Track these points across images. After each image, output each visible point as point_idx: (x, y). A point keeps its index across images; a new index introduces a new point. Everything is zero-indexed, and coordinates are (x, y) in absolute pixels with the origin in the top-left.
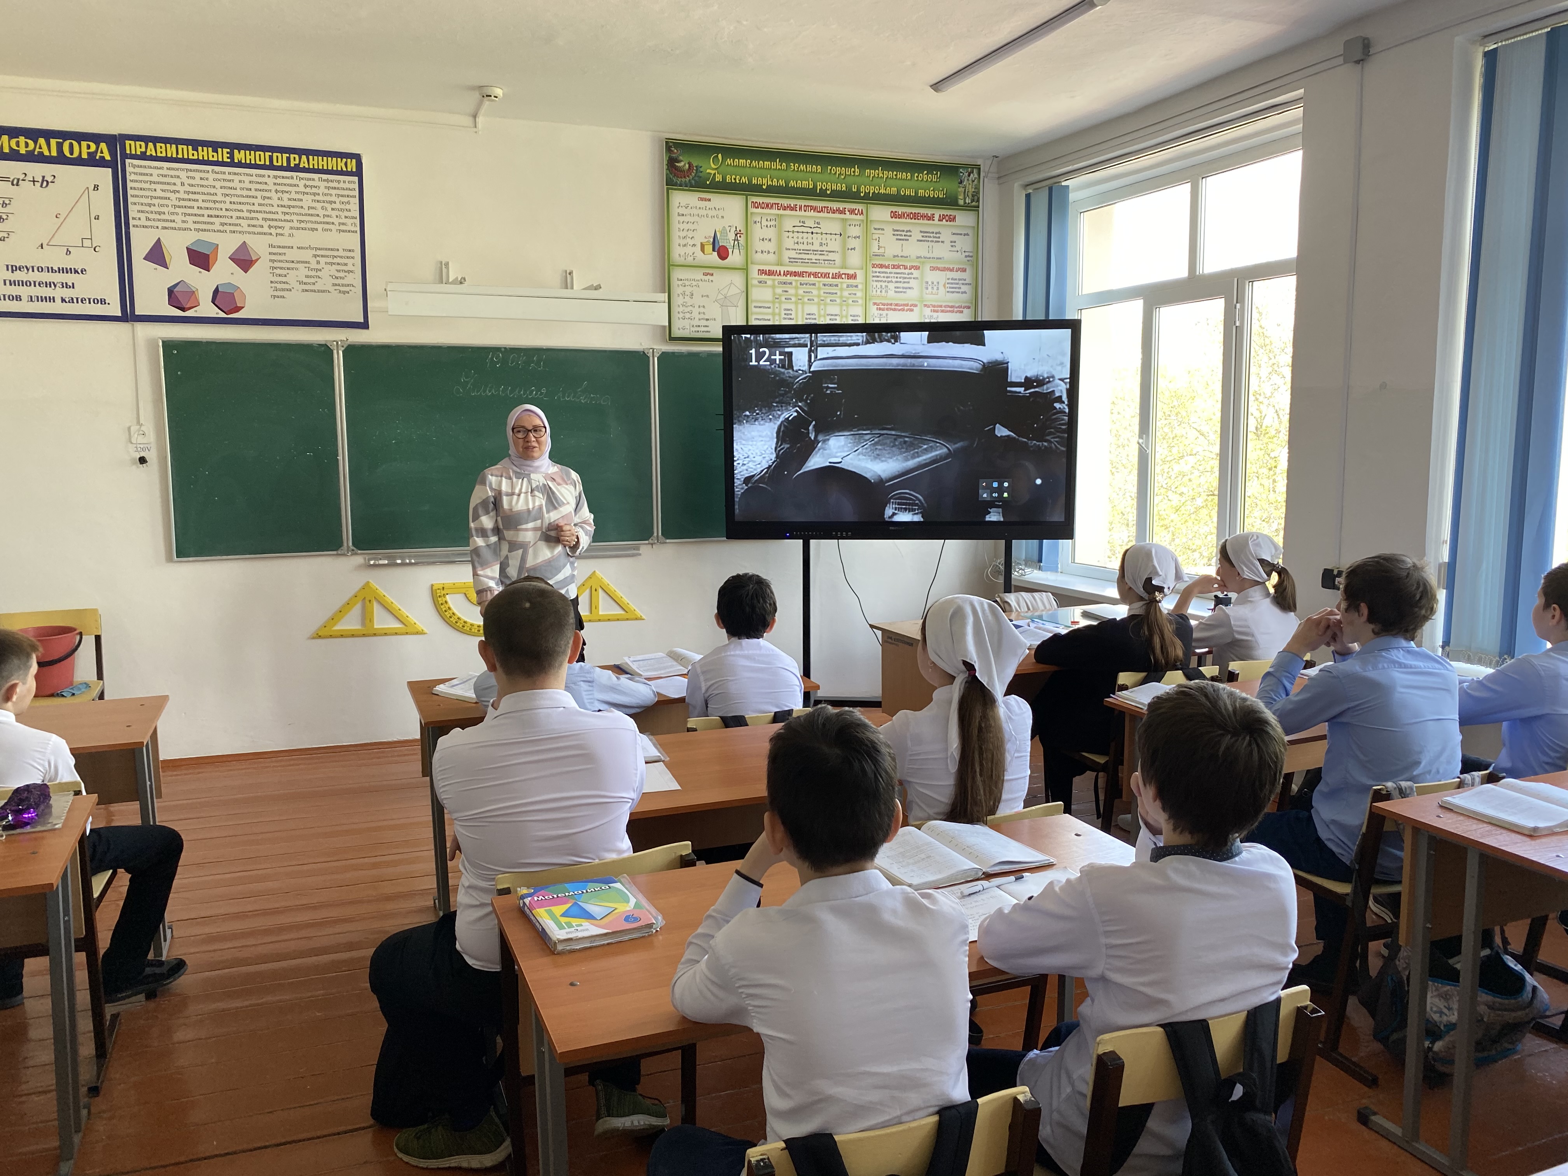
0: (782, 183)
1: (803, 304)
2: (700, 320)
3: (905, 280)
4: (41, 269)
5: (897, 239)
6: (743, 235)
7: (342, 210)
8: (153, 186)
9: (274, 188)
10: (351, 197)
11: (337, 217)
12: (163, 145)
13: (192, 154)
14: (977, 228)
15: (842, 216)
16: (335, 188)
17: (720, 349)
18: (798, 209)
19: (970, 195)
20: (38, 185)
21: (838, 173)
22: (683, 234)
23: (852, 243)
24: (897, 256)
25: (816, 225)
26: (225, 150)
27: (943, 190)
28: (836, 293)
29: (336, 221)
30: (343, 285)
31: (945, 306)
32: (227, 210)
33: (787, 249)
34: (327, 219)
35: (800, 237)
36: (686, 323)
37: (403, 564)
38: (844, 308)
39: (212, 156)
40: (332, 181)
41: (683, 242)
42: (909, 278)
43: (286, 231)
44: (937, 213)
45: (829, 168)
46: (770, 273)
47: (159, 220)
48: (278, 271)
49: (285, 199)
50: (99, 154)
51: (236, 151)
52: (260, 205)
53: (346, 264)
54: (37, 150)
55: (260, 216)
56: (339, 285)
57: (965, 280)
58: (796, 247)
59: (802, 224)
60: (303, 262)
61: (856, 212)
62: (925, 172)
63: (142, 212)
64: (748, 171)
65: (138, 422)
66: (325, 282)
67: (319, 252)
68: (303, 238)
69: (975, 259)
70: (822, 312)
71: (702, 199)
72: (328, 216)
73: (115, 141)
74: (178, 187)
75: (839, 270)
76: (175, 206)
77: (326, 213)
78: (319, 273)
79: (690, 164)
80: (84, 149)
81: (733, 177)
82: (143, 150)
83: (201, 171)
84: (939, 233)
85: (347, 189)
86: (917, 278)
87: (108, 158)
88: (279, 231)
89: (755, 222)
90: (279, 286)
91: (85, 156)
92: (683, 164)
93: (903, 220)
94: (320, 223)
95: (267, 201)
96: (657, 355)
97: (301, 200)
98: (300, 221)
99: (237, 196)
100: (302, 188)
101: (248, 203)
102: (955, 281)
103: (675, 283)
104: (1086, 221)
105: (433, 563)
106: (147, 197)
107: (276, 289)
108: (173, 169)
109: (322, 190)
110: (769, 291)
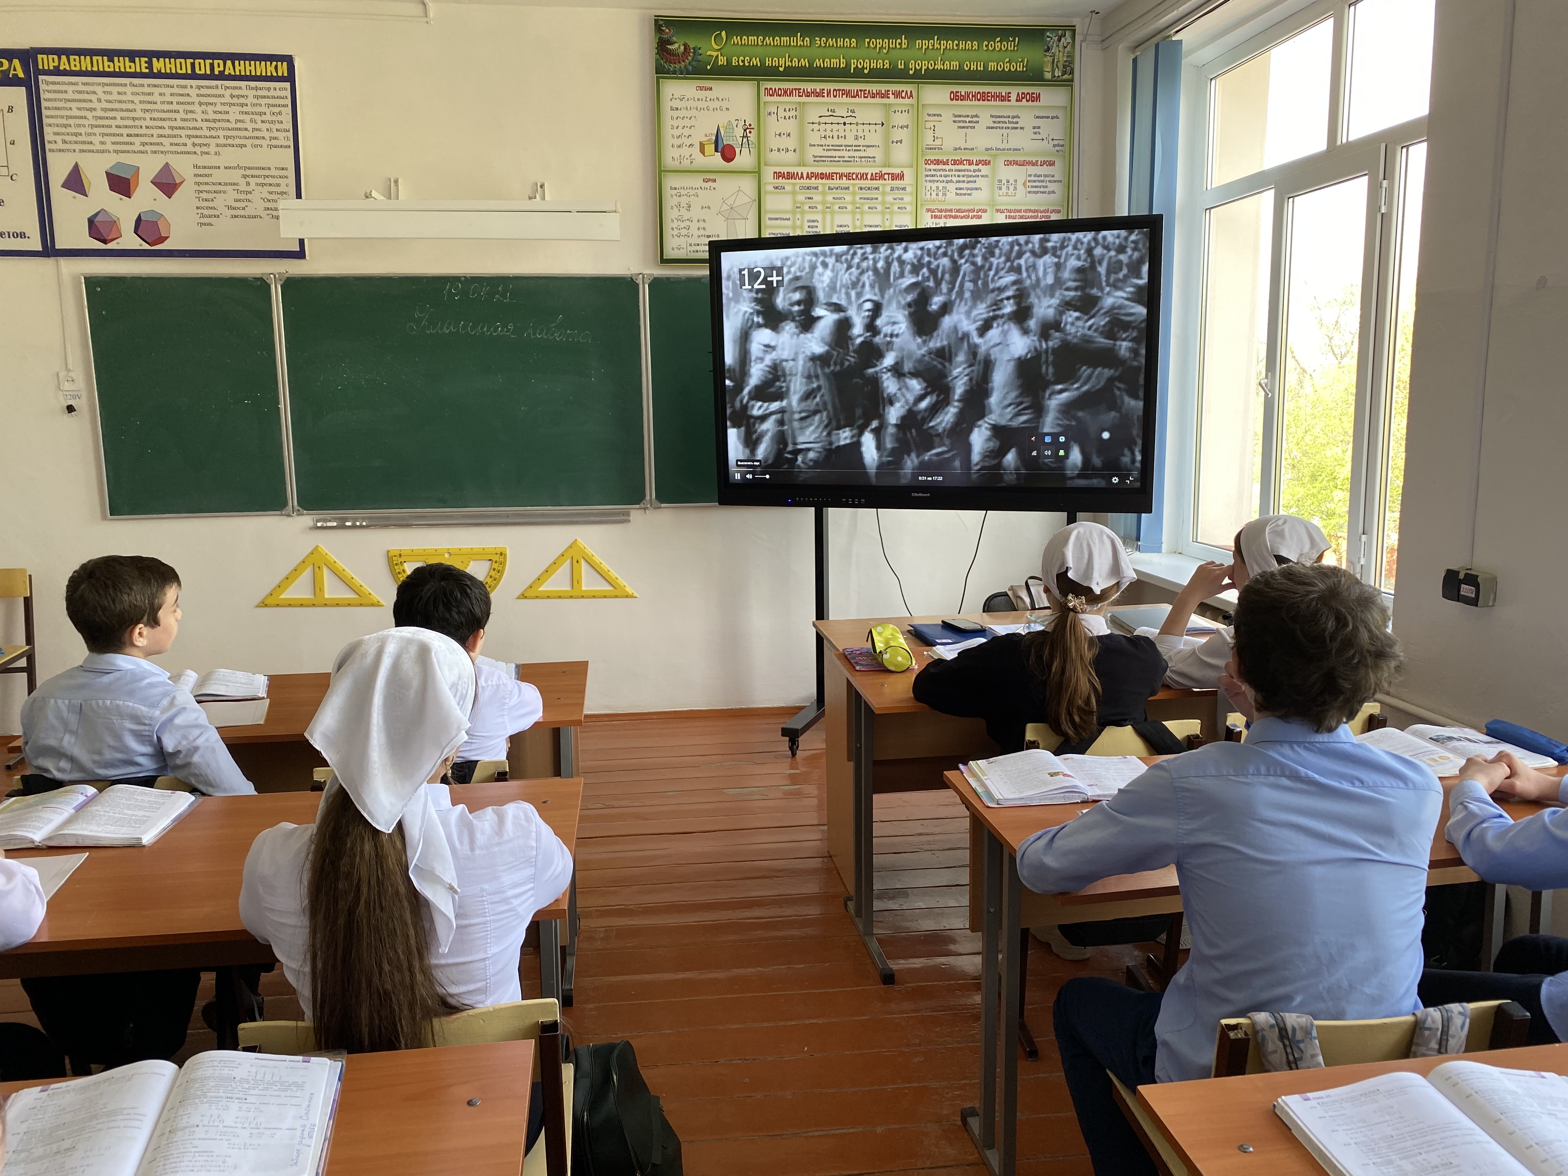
0: (804, 63)
1: (833, 213)
2: (699, 237)
3: (970, 179)
5: (960, 127)
6: (753, 130)
7: (272, 122)
8: (68, 105)
9: (197, 100)
10: (283, 106)
11: (268, 130)
12: (77, 57)
13: (108, 66)
14: (1071, 107)
15: (885, 100)
16: (265, 97)
17: (708, 273)
18: (825, 94)
19: (1061, 67)
21: (878, 46)
22: (676, 132)
23: (898, 134)
24: (960, 149)
25: (850, 114)
26: (144, 59)
27: (1022, 61)
28: (877, 199)
29: (267, 135)
30: (276, 209)
31: (1025, 211)
32: (147, 127)
33: (810, 145)
34: (256, 134)
35: (828, 130)
36: (682, 241)
37: (354, 527)
38: (887, 216)
39: (130, 67)
40: (260, 89)
41: (677, 142)
42: (975, 176)
43: (213, 149)
44: (1015, 91)
45: (867, 40)
46: (790, 176)
47: (76, 143)
48: (204, 195)
49: (210, 112)
50: (12, 72)
51: (154, 60)
52: (182, 120)
53: (278, 185)
55: (182, 132)
56: (271, 209)
57: (1053, 176)
58: (823, 142)
59: (830, 113)
60: (231, 184)
61: (904, 94)
62: (998, 39)
63: (59, 134)
65: (67, 368)
66: (257, 206)
67: (248, 172)
68: (230, 156)
69: (1067, 148)
70: (858, 220)
71: (701, 88)
72: (257, 130)
73: (28, 56)
74: (95, 105)
75: (881, 169)
76: (92, 126)
77: (256, 126)
78: (249, 196)
79: (685, 45)
81: (742, 58)
82: (56, 64)
83: (118, 85)
84: (1018, 117)
85: (278, 97)
86: (987, 176)
87: (21, 75)
88: (205, 149)
89: (770, 114)
90: (206, 212)
93: (968, 103)
94: (250, 138)
95: (190, 116)
96: (647, 281)
97: (228, 113)
98: (227, 137)
99: (158, 111)
100: (227, 99)
101: (170, 119)
102: (1040, 179)
103: (667, 193)
104: (1218, 90)
105: (386, 526)
106: (62, 117)
107: (203, 216)
108: (89, 84)
109: (251, 100)
110: (789, 198)
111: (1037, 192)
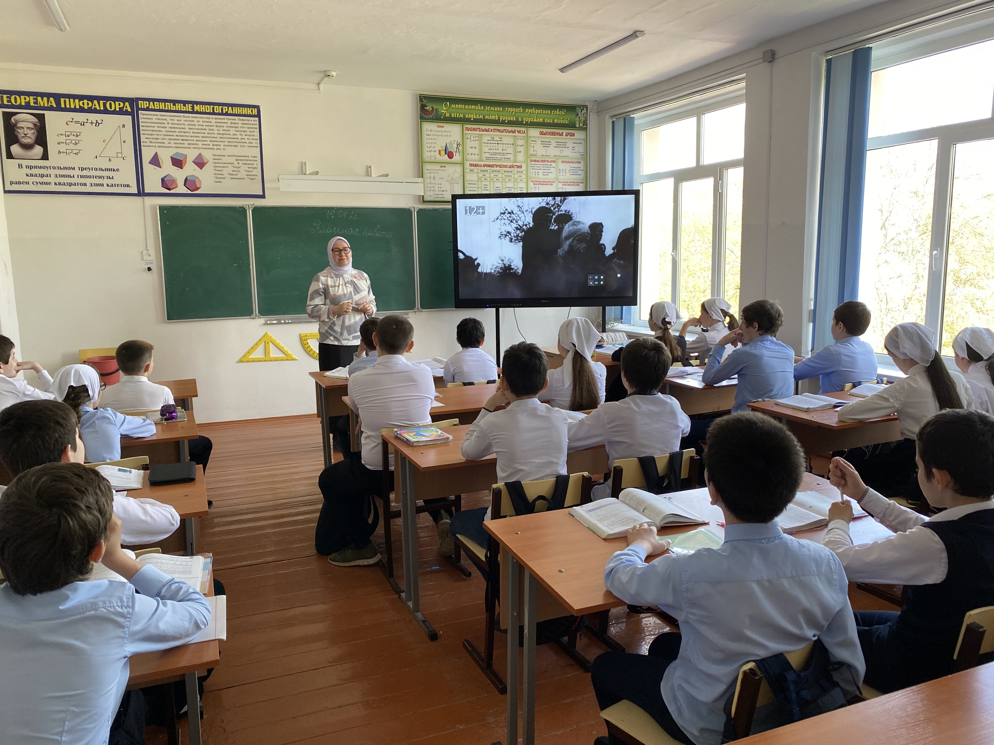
0: (481, 117)
1: (494, 182)
2: (439, 191)
3: (548, 168)
4: (96, 169)
5: (543, 146)
6: (461, 145)
7: (250, 135)
8: (153, 125)
9: (215, 124)
10: (255, 128)
11: (248, 139)
12: (158, 103)
13: (173, 108)
14: (586, 140)
15: (514, 134)
16: (246, 124)
17: (448, 207)
18: (490, 131)
19: (582, 122)
20: (94, 125)
21: (511, 111)
22: (429, 145)
24: (544, 155)
25: (500, 139)
26: (190, 105)
27: (568, 119)
28: (511, 176)
29: (248, 141)
30: (251, 175)
31: (570, 182)
32: (191, 136)
33: (484, 153)
34: (243, 141)
35: (491, 146)
36: (432, 193)
37: (285, 323)
38: (516, 184)
39: (183, 108)
40: (245, 120)
41: (429, 150)
42: (550, 167)
43: (222, 147)
44: (565, 132)
45: (507, 108)
46: (476, 165)
47: (156, 143)
48: (218, 169)
49: (221, 130)
50: (125, 108)
51: (195, 106)
52: (208, 133)
53: (253, 164)
54: (93, 107)
55: (208, 139)
56: (249, 175)
57: (580, 168)
58: (490, 151)
59: (492, 139)
60: (230, 163)
61: (521, 132)
62: (558, 110)
63: (148, 138)
64: (463, 111)
65: (147, 249)
66: (242, 174)
67: (239, 158)
68: (230, 151)
69: (585, 156)
70: (504, 186)
71: (439, 127)
72: (243, 139)
73: (132, 101)
74: (166, 125)
75: (513, 163)
76: (165, 135)
77: (242, 137)
78: (239, 169)
79: (432, 107)
80: (117, 106)
81: (456, 114)
82: (148, 105)
83: (178, 116)
84: (566, 143)
85: (253, 124)
86: (554, 167)
87: (129, 110)
88: (218, 147)
89: (467, 138)
90: (219, 176)
91: (117, 109)
92: (429, 108)
93: (547, 136)
94: (239, 142)
95: (211, 132)
96: (416, 210)
97: (229, 131)
98: (229, 142)
99: (196, 129)
100: (230, 125)
101: (202, 133)
102: (575, 169)
103: (425, 171)
104: (646, 135)
105: (300, 323)
106: (150, 131)
107: (217, 178)
108: (163, 116)
109: (240, 125)
110: (475, 175)
111: (574, 174)
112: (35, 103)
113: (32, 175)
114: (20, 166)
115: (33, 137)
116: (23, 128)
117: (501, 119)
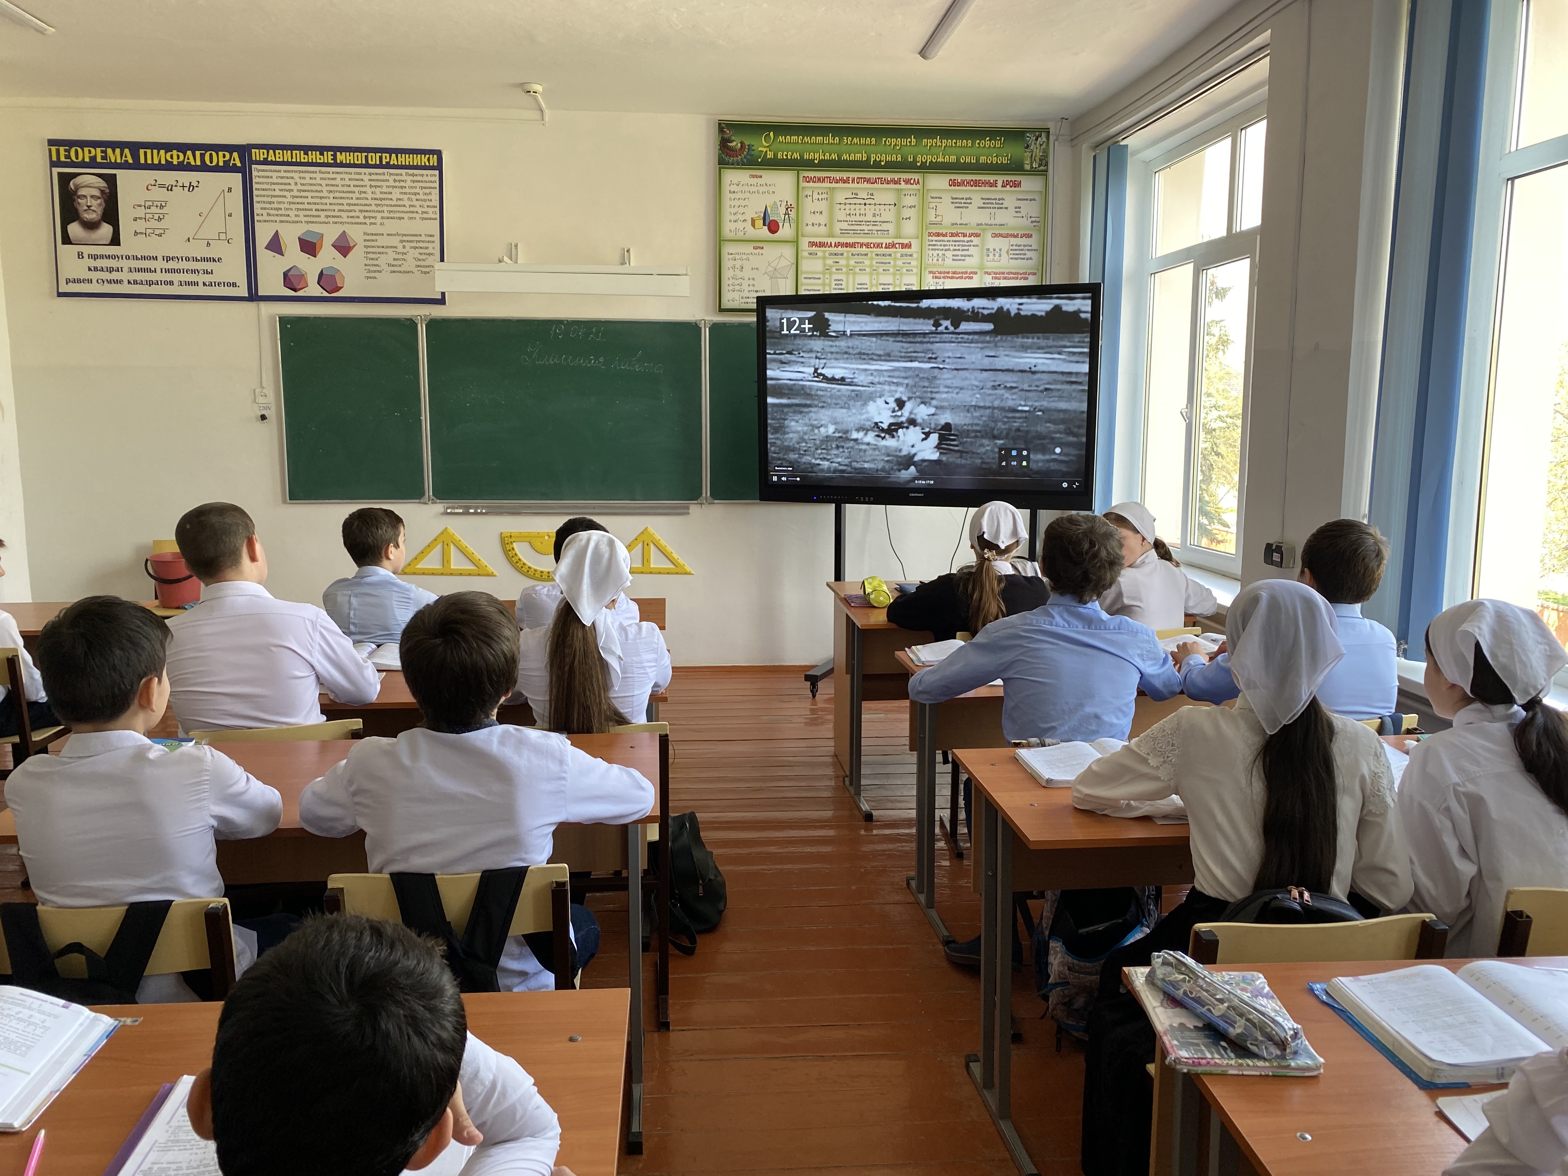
0: (834, 157)
1: (855, 274)
2: (749, 291)
3: (964, 248)
4: (188, 259)
5: (956, 207)
6: (793, 209)
7: (425, 200)
8: (273, 187)
9: (368, 183)
10: (433, 188)
11: (420, 206)
12: (281, 152)
13: (303, 158)
14: (1045, 191)
15: (897, 186)
16: (419, 181)
17: (755, 319)
18: (851, 181)
19: (1038, 160)
20: (186, 189)
21: (893, 144)
22: (733, 210)
23: (906, 213)
24: (956, 224)
25: (870, 196)
26: (330, 153)
27: (1007, 156)
28: (889, 263)
29: (420, 210)
30: (425, 266)
31: (1008, 273)
32: (330, 204)
33: (838, 221)
34: (412, 209)
35: (852, 209)
36: (736, 295)
37: (476, 513)
38: (898, 277)
39: (320, 159)
40: (416, 175)
41: (733, 218)
42: (968, 246)
43: (379, 221)
44: (1001, 179)
45: (884, 139)
46: (821, 245)
47: (277, 215)
48: (371, 256)
49: (378, 193)
50: (232, 162)
51: (338, 154)
52: (357, 199)
53: (427, 248)
54: (186, 161)
55: (357, 208)
56: (421, 266)
57: (1031, 246)
58: (848, 218)
59: (854, 196)
60: (391, 247)
61: (912, 182)
62: (988, 139)
63: (265, 209)
64: (800, 147)
65: (262, 387)
66: (410, 264)
67: (405, 238)
68: (393, 226)
69: (1042, 224)
70: (874, 282)
71: (753, 176)
72: (412, 206)
73: (244, 150)
74: (293, 187)
75: (893, 240)
76: (290, 203)
77: (412, 204)
78: (404, 257)
79: (742, 143)
80: (220, 159)
81: (785, 153)
82: (265, 156)
83: (310, 172)
84: (1003, 199)
85: (429, 182)
86: (977, 246)
87: (239, 164)
88: (372, 220)
89: (807, 196)
90: (372, 268)
92: (735, 144)
93: (963, 188)
94: (407, 212)
95: (363, 195)
96: (708, 326)
97: (391, 193)
98: (390, 212)
99: (340, 192)
100: (391, 183)
101: (347, 198)
102: (1020, 248)
103: (725, 257)
104: (1161, 181)
105: (501, 514)
106: (268, 196)
107: (369, 271)
108: (289, 171)
109: (409, 184)
110: (820, 262)
111: (1018, 259)
112: (103, 158)
113: (96, 269)
114: (80, 255)
115: (100, 211)
116: (85, 196)
117: (872, 160)
